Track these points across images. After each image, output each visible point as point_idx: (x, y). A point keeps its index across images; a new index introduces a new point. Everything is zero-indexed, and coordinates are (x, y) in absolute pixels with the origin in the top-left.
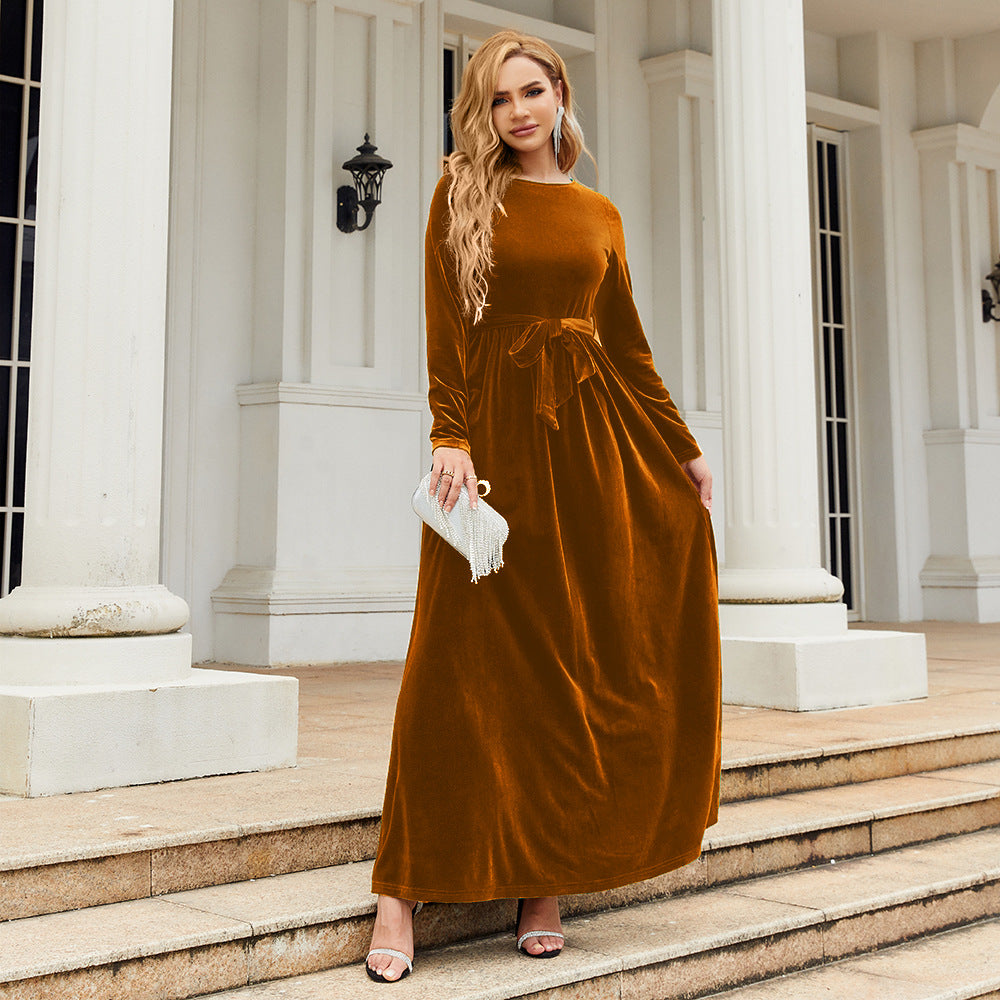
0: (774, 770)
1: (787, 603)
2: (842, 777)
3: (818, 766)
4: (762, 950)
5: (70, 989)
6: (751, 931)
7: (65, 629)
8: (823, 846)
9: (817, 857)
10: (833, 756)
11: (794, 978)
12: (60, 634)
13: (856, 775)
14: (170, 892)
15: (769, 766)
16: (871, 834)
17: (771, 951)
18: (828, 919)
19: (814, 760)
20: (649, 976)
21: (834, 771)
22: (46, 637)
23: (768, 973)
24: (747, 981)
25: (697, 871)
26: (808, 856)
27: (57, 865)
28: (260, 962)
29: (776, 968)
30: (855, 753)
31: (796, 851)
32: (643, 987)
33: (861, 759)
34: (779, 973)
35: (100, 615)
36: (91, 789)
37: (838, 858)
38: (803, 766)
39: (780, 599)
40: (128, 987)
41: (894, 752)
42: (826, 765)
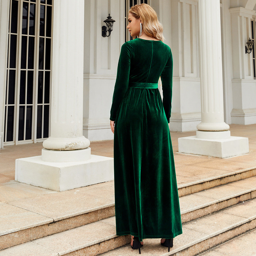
0: (226, 178)
1: (217, 131)
2: (240, 178)
3: (235, 176)
4: (237, 229)
5: (90, 250)
6: (234, 225)
7: (63, 149)
8: (242, 199)
9: (240, 201)
10: (238, 174)
11: (244, 236)
12: (62, 150)
13: (243, 178)
14: (102, 219)
15: (225, 177)
16: (251, 194)
17: (239, 229)
18: (250, 220)
19: (234, 175)
20: (215, 238)
21: (238, 177)
22: (59, 150)
23: (238, 235)
24: (234, 237)
25: (216, 207)
26: (238, 201)
27: (79, 215)
28: (129, 239)
29: (240, 233)
30: (242, 173)
31: (236, 200)
32: (214, 241)
33: (244, 174)
34: (240, 234)
35: (72, 145)
36: (73, 188)
37: (244, 201)
38: (232, 176)
39: (216, 130)
40: (102, 248)
41: (250, 171)
42: (236, 176)
